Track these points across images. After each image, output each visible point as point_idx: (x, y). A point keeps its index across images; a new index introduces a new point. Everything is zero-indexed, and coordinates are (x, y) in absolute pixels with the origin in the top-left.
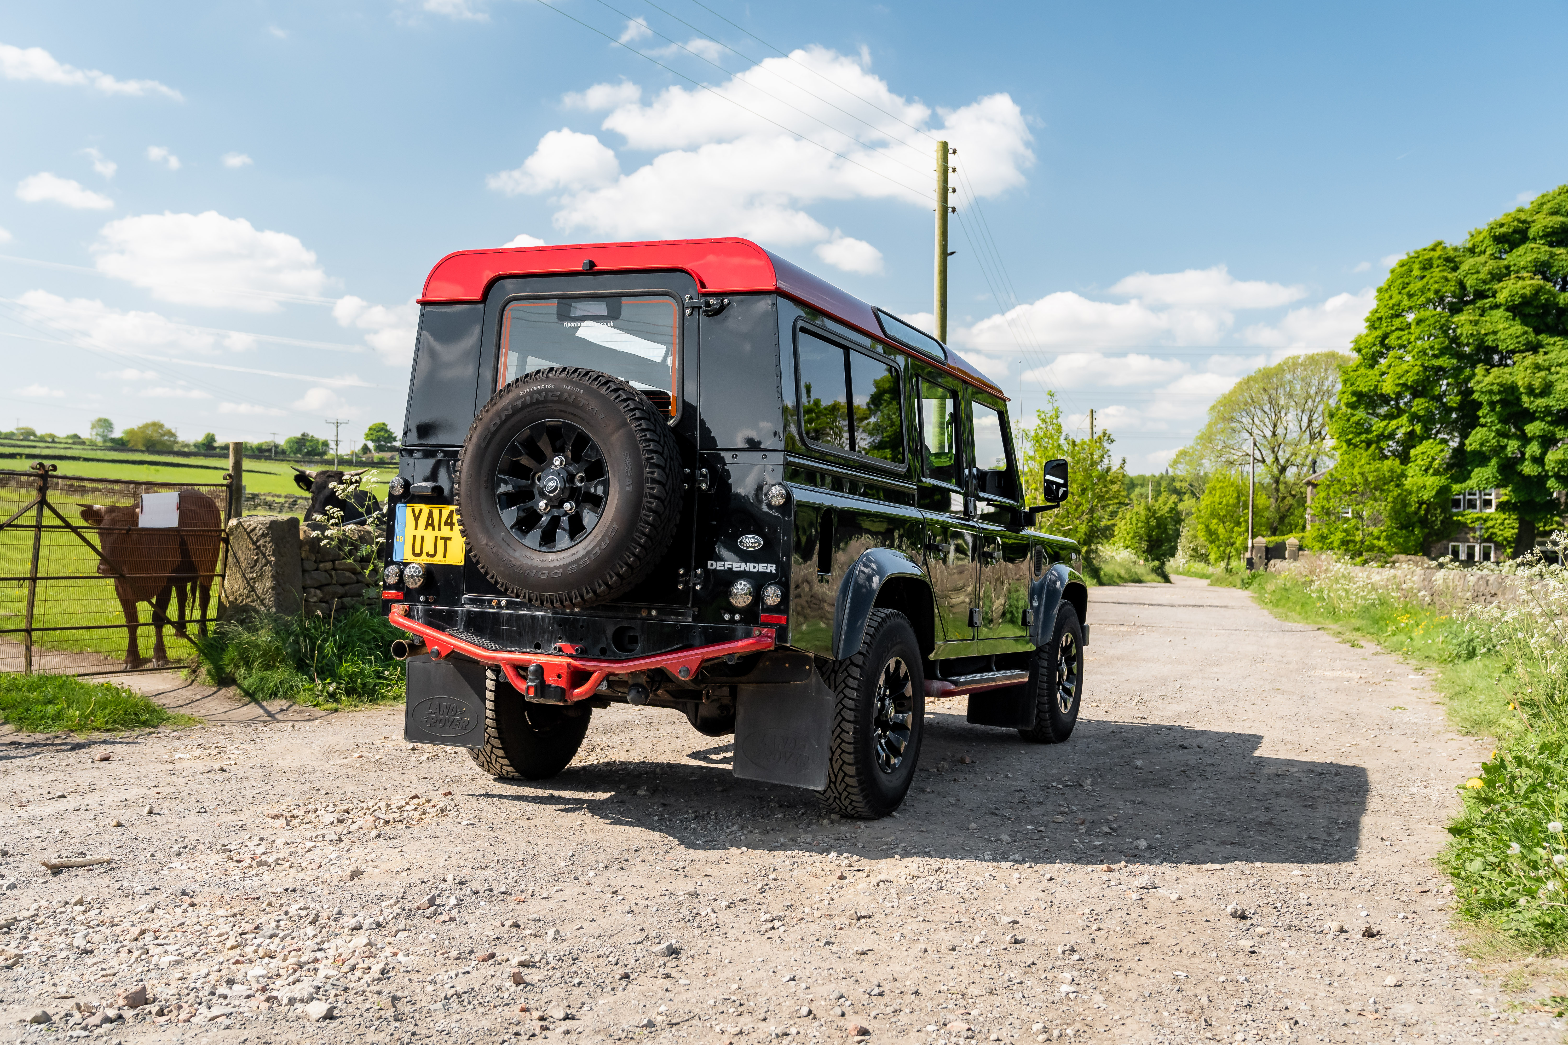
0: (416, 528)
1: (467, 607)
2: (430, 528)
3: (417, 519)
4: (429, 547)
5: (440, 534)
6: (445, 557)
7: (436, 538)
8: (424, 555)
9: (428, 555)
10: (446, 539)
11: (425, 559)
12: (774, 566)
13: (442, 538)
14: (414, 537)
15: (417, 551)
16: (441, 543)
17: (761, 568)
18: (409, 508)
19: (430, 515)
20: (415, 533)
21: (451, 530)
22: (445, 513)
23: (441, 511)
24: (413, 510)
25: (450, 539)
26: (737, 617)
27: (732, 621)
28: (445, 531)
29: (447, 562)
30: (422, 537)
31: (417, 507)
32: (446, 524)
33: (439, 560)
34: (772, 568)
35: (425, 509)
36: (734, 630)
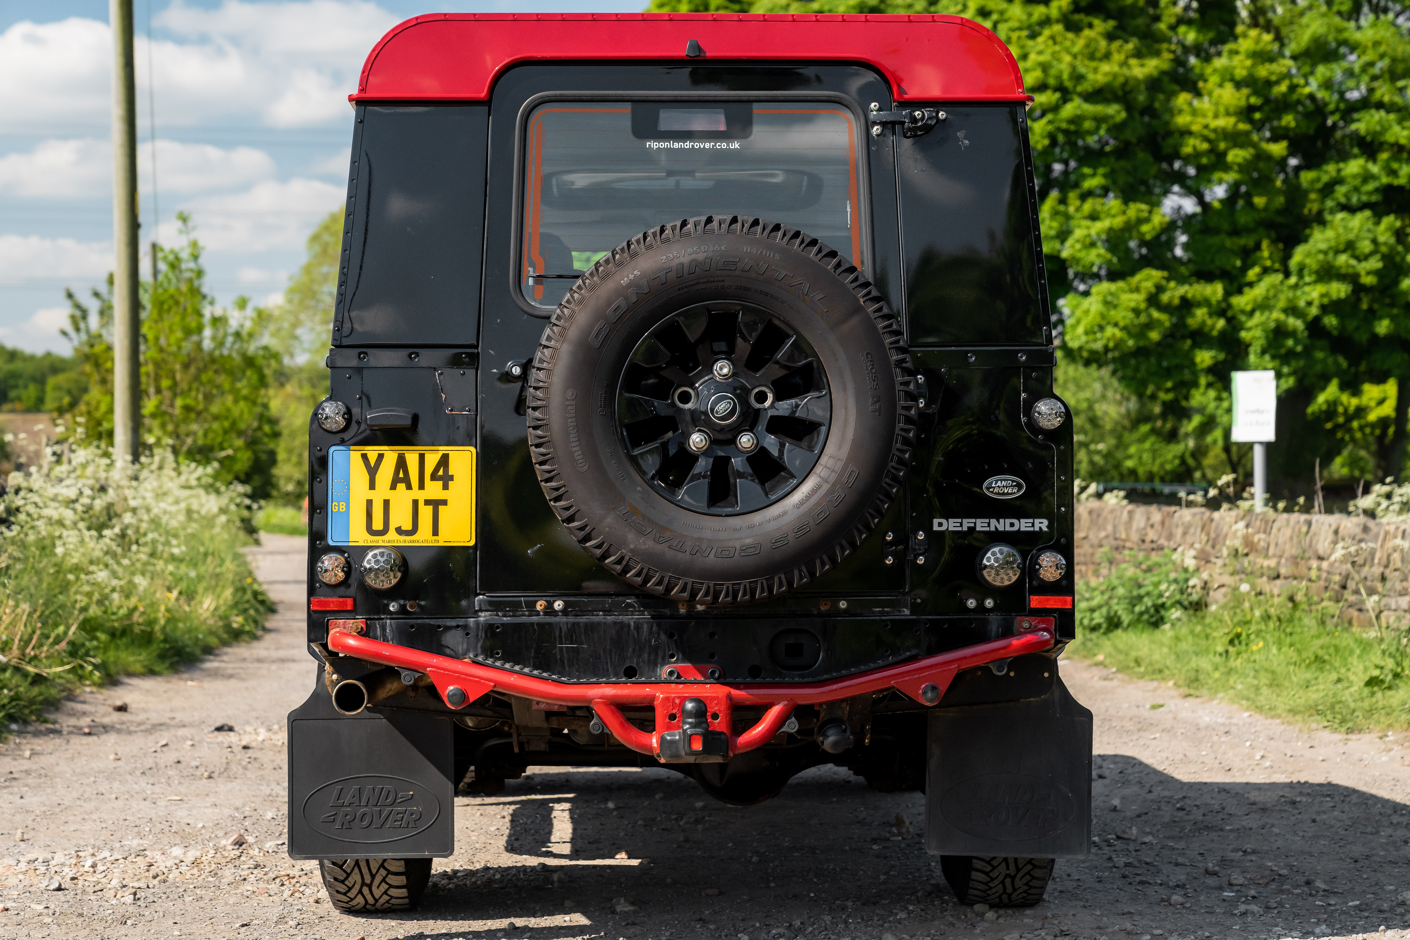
0: (372, 486)
1: (484, 617)
2: (401, 486)
3: (372, 471)
4: (400, 517)
5: (421, 496)
6: (435, 532)
7: (415, 503)
8: (392, 531)
9: (399, 531)
10: (436, 504)
11: (393, 539)
12: (1045, 522)
13: (427, 502)
14: (369, 503)
15: (378, 524)
16: (426, 513)
17: (1024, 525)
18: (355, 454)
19: (401, 463)
20: (371, 495)
21: (446, 487)
22: (432, 459)
23: (422, 457)
24: (364, 457)
25: (444, 502)
26: (989, 603)
27: (981, 607)
28: (434, 490)
29: (441, 541)
30: (386, 503)
31: (372, 452)
32: (434, 477)
33: (424, 537)
34: (1042, 524)
35: (391, 455)
36: (985, 622)
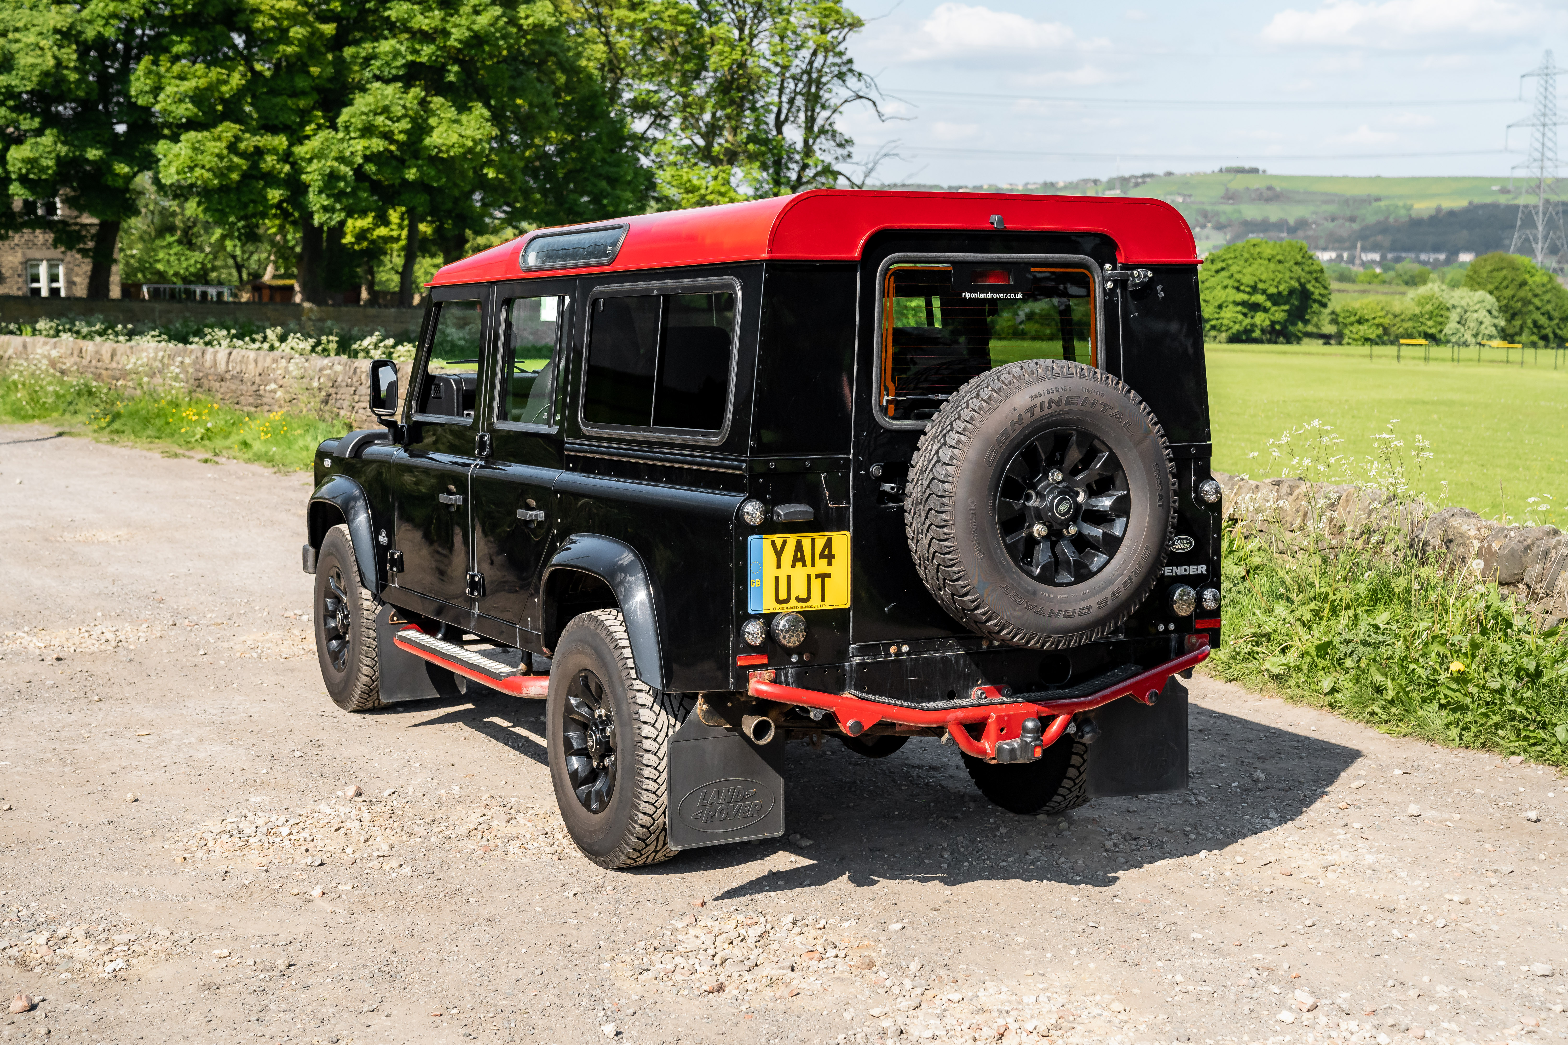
0: (779, 566)
1: (855, 661)
2: (799, 565)
3: (779, 554)
4: (798, 589)
5: (813, 571)
6: (823, 599)
7: (809, 577)
8: (793, 601)
9: (798, 599)
10: (823, 577)
11: (794, 606)
12: (1205, 567)
13: (817, 576)
14: (777, 579)
15: (783, 596)
16: (816, 584)
17: (1192, 570)
18: (766, 541)
19: (799, 547)
20: (778, 572)
21: (830, 564)
22: (820, 543)
23: (813, 541)
24: (773, 543)
25: (828, 575)
26: (1172, 627)
27: (1166, 631)
28: (822, 566)
29: (827, 606)
30: (789, 578)
31: (779, 539)
32: (822, 556)
33: (815, 604)
34: (1202, 569)
35: (791, 540)
